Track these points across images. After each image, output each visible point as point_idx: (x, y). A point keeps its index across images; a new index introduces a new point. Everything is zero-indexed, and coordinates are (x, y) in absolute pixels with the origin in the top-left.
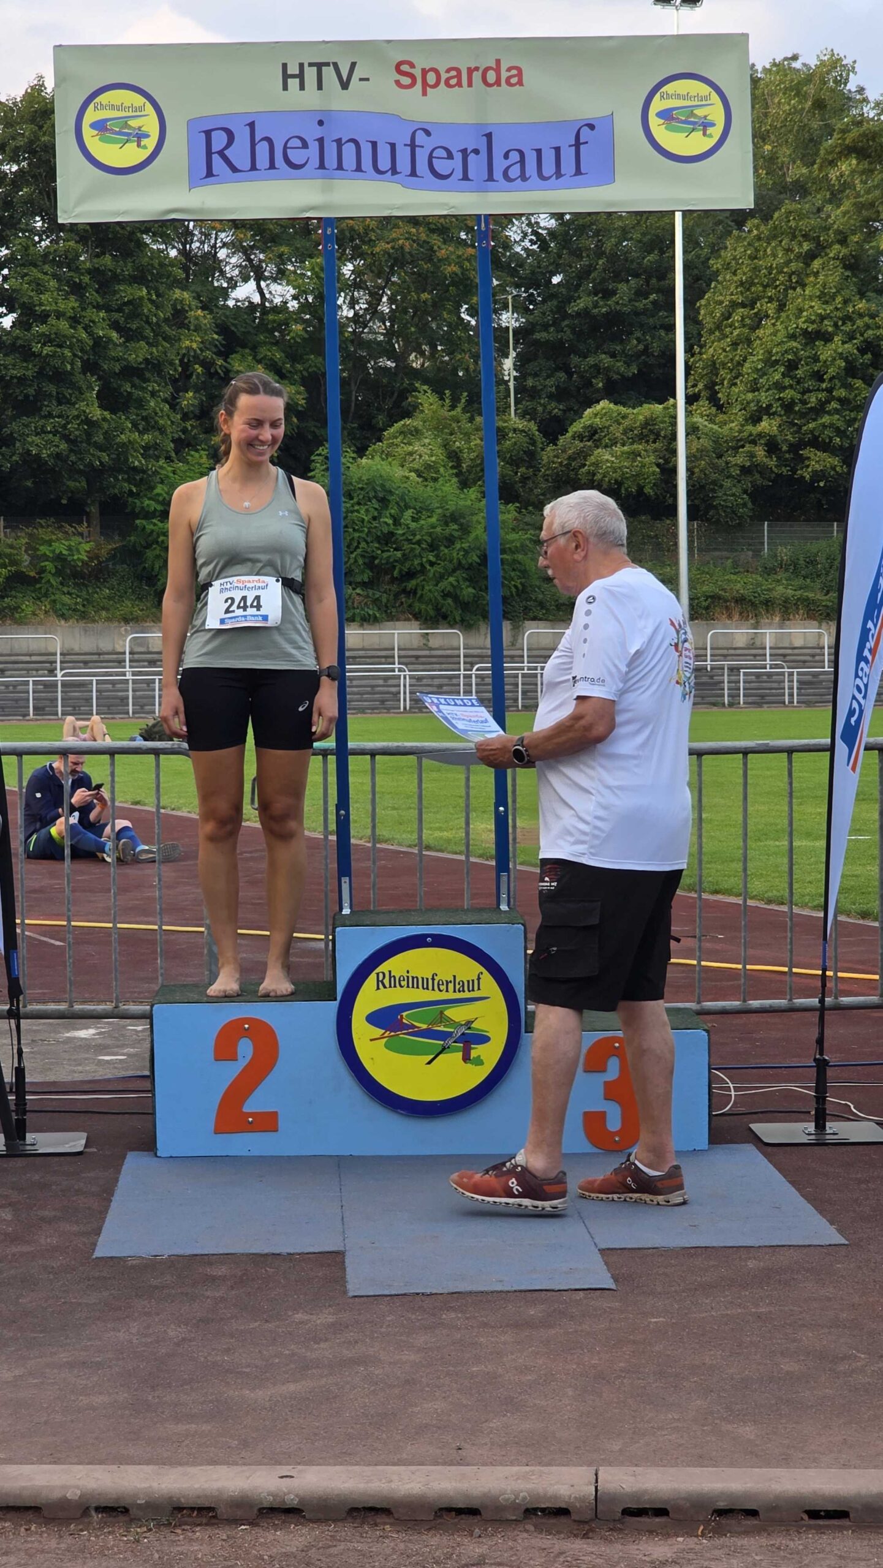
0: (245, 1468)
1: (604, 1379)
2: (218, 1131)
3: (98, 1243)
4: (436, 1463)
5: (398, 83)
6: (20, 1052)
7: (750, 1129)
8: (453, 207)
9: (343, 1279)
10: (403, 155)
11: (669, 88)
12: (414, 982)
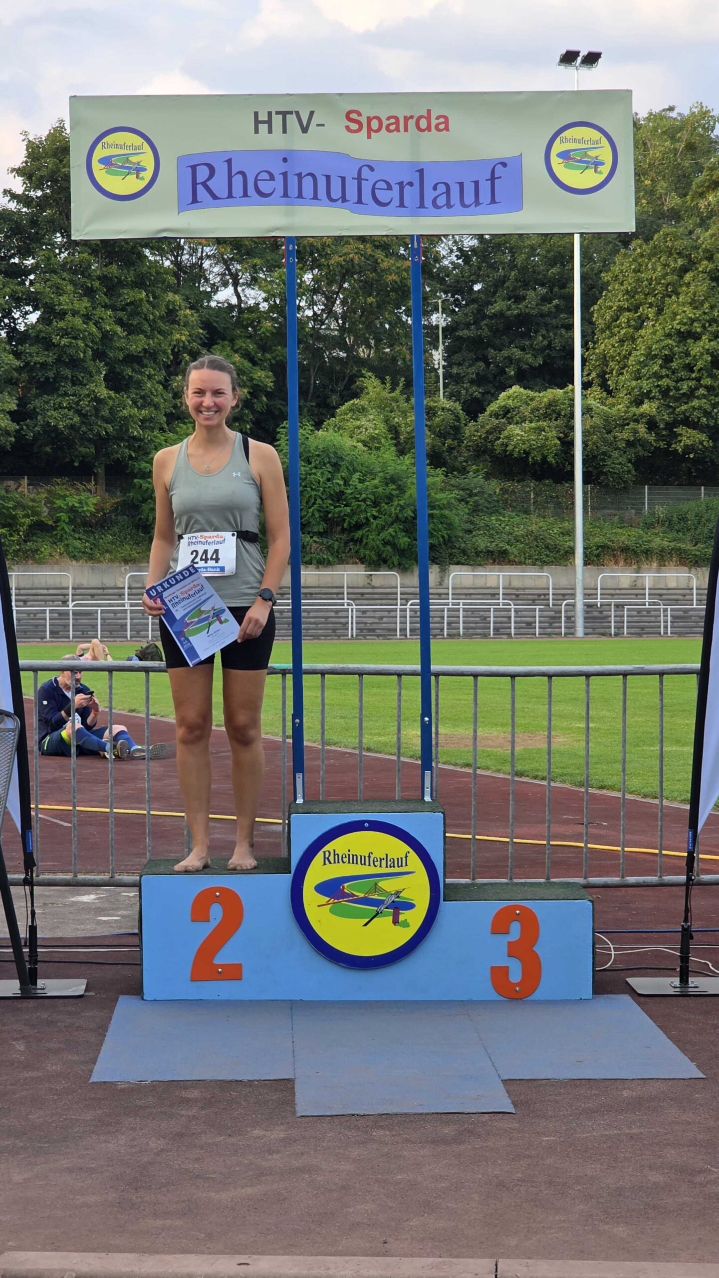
0: (210, 1256)
1: (504, 1186)
2: (193, 980)
3: (94, 1071)
4: (366, 1254)
5: (348, 128)
6: (33, 913)
7: (627, 983)
8: (391, 229)
9: (293, 1101)
10: (352, 187)
11: (567, 134)
12: (353, 859)
